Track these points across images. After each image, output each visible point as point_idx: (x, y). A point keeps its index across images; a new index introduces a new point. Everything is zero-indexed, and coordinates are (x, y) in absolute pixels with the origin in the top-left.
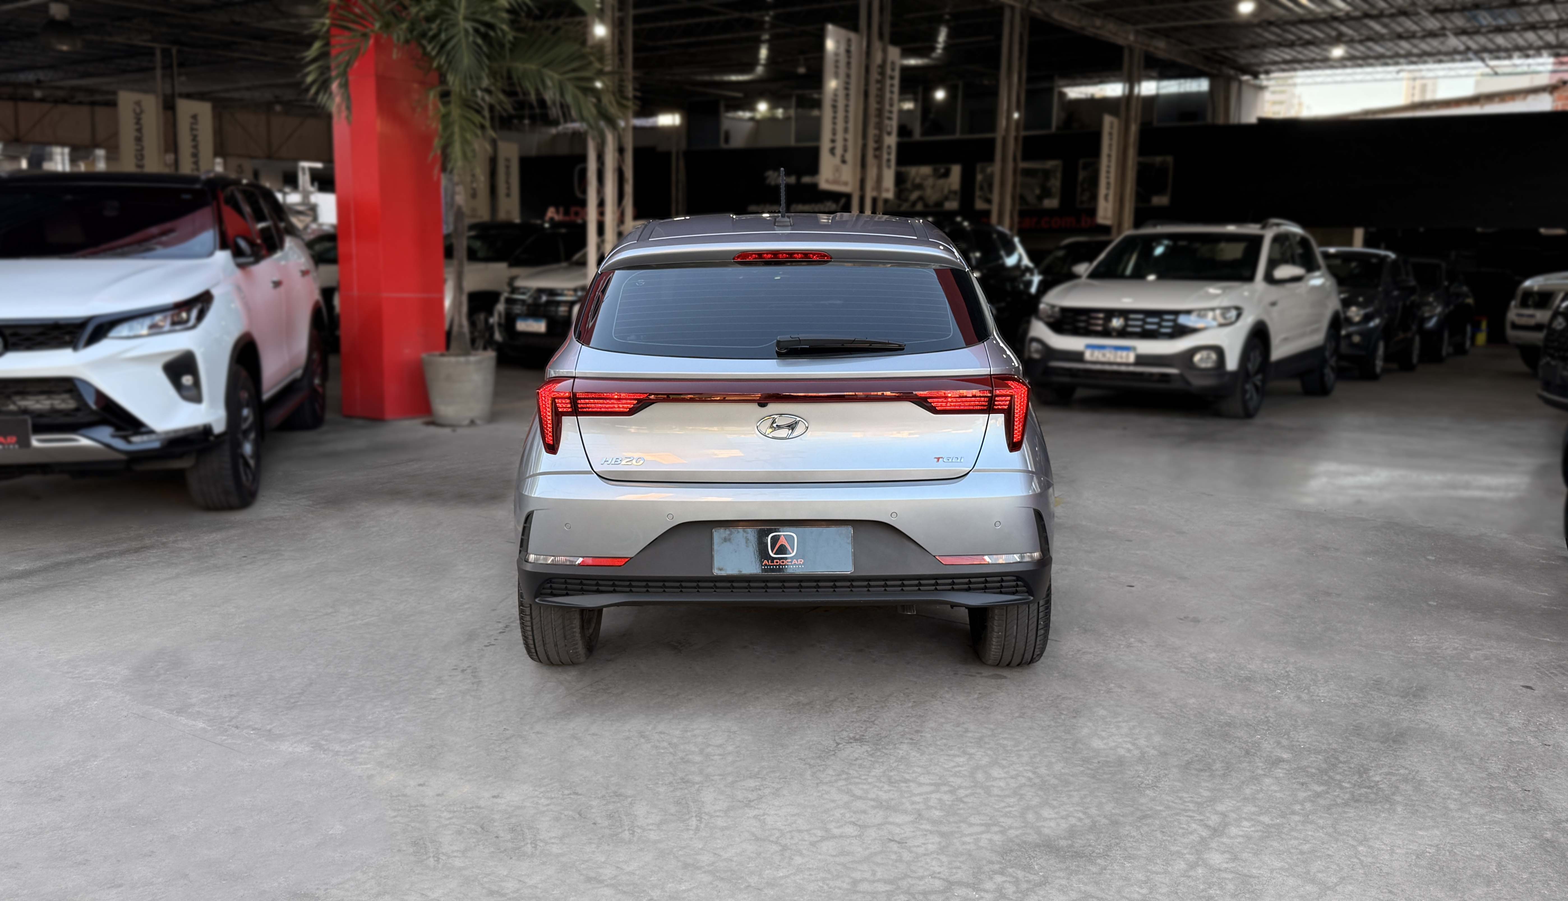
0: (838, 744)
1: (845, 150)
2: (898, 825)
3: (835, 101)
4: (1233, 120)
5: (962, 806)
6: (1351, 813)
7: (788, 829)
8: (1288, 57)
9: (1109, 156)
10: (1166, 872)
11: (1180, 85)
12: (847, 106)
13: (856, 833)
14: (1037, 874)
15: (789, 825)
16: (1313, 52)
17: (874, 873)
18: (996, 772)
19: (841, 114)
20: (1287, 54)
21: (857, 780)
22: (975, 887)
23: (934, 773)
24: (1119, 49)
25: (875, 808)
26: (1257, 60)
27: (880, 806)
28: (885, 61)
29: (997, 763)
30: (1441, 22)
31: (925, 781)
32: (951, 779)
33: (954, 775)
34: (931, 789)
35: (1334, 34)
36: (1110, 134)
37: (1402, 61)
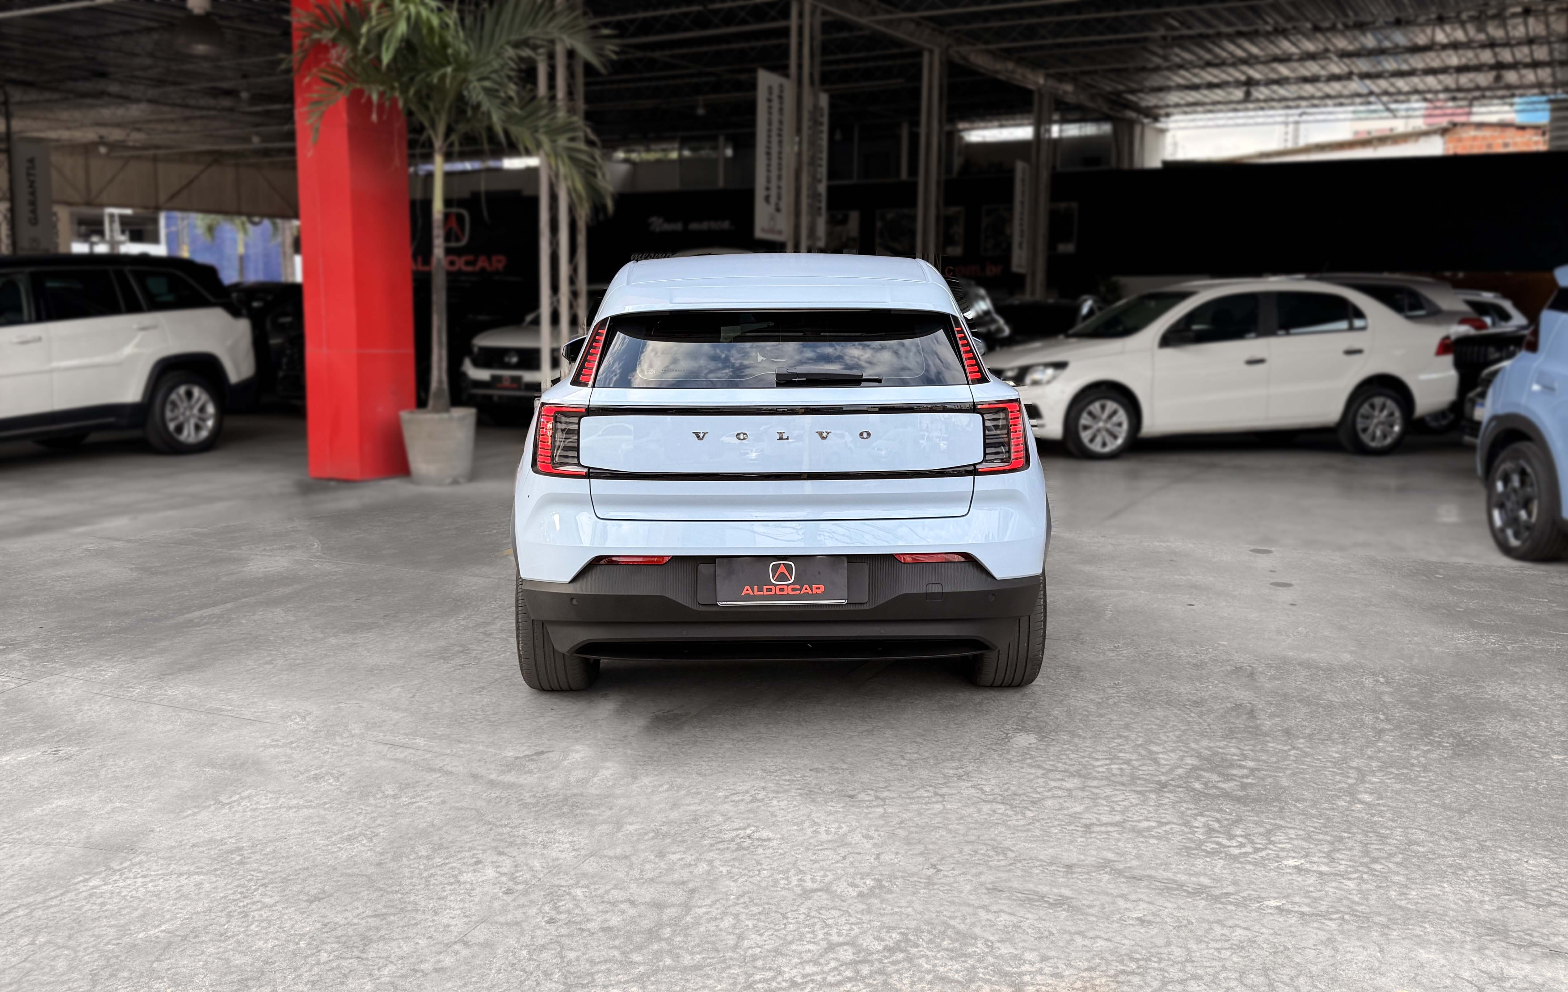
0: (1007, 734)
1: (779, 197)
2: (1095, 787)
3: (769, 148)
4: (1137, 165)
5: (1141, 772)
6: (1459, 763)
7: (1006, 794)
8: (1190, 99)
9: (1022, 203)
10: (1333, 809)
11: (1080, 127)
12: (780, 153)
13: (1064, 795)
14: (1231, 814)
15: (1006, 790)
16: (1217, 95)
17: (1098, 820)
18: (1155, 748)
19: (774, 162)
20: (1191, 97)
21: (1040, 758)
22: (1185, 825)
23: (1104, 751)
24: (1030, 92)
25: (1069, 777)
26: (1161, 103)
27: (1074, 776)
28: (816, 107)
29: (1152, 742)
30: (1348, 66)
31: (1100, 757)
32: (1121, 755)
33: (1120, 751)
34: (1108, 762)
35: (1243, 78)
36: (1023, 180)
37: (1303, 103)
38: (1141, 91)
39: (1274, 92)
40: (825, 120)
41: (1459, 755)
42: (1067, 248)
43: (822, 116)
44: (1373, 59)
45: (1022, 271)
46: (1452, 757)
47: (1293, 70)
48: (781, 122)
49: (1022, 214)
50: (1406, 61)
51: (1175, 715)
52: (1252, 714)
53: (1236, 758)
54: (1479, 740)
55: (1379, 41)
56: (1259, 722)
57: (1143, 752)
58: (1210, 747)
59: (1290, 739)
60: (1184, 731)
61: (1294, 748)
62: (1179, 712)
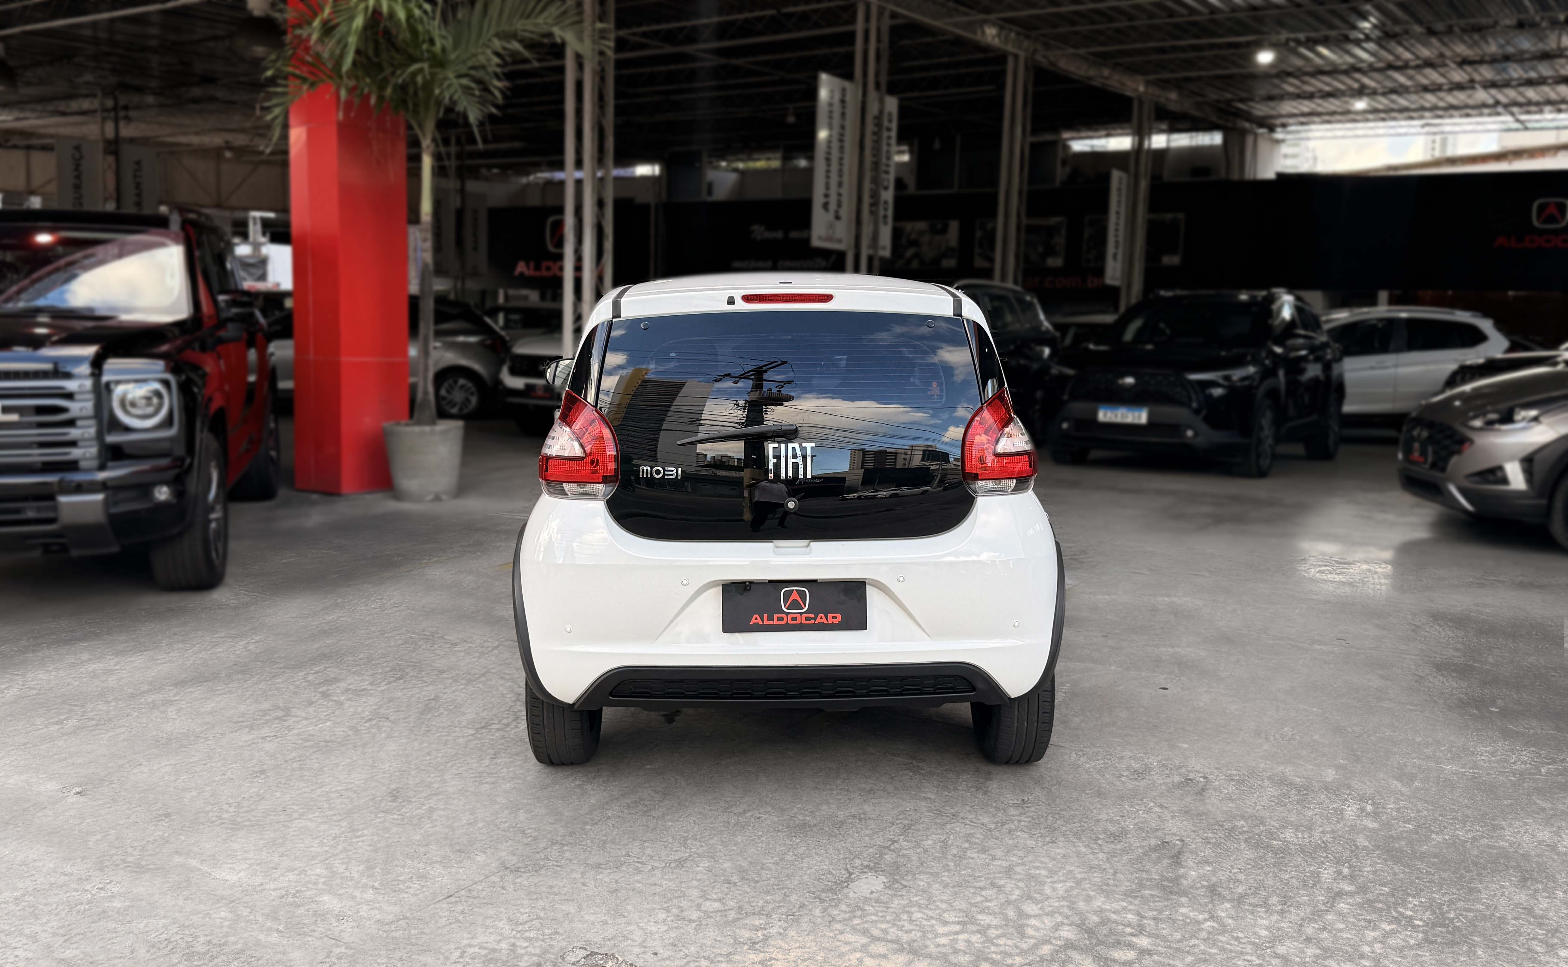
0: (851, 874)
1: (839, 205)
3: (829, 153)
4: (1249, 175)
5: (993, 949)
6: (1427, 958)
8: (1306, 110)
9: (1118, 213)
11: (1191, 138)
12: (841, 159)
16: (1332, 104)
19: (835, 167)
20: (1306, 106)
21: (873, 918)
23: (960, 910)
24: (1128, 101)
25: (895, 951)
26: (1273, 113)
27: (902, 950)
28: (881, 112)
29: (1030, 897)
30: (1469, 74)
31: (950, 920)
32: (980, 917)
33: (982, 911)
34: (957, 928)
35: (1356, 85)
36: (1119, 190)
37: (1427, 114)
38: (1252, 100)
39: (1393, 101)
40: (894, 125)
41: (1432, 942)
42: (1171, 260)
43: (890, 121)
44: (1497, 66)
45: (1117, 283)
46: (1419, 946)
47: (1410, 78)
48: (843, 127)
49: (1117, 224)
50: (1533, 68)
51: (1079, 855)
52: (1177, 859)
53: (1129, 930)
54: (1466, 917)
55: (1501, 47)
56: (1182, 871)
57: (1011, 913)
58: (1102, 911)
59: (1211, 902)
60: (1078, 883)
61: (1212, 917)
62: (1084, 850)
